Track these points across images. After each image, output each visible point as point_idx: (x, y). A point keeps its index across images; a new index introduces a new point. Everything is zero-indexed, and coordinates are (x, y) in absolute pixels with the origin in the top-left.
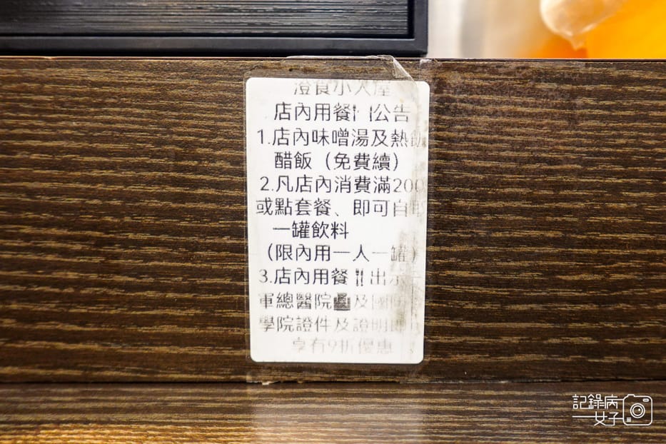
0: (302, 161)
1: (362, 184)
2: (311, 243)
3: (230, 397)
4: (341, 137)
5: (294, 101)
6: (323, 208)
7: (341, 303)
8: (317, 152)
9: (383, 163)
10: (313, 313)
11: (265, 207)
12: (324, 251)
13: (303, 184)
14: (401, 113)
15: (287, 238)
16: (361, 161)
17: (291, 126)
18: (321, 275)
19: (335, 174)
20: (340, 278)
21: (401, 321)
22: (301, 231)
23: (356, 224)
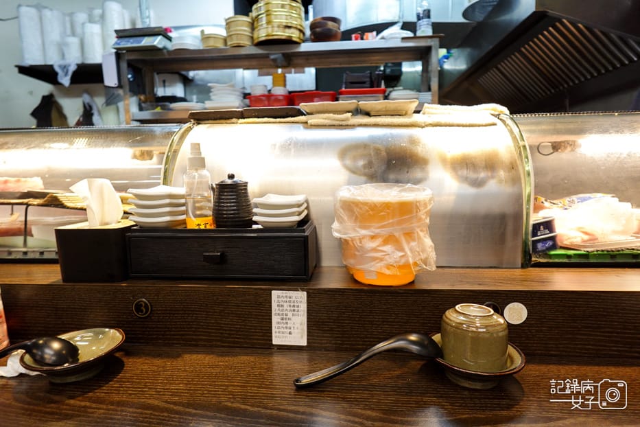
0: (282, 306)
1: (294, 310)
2: (284, 321)
3: (269, 351)
4: (290, 302)
5: (281, 295)
6: (286, 315)
7: (290, 333)
8: (285, 304)
9: (298, 306)
10: (285, 335)
11: (275, 314)
12: (287, 323)
13: (283, 310)
14: (301, 297)
15: (280, 320)
16: (294, 306)
17: (280, 299)
18: (286, 328)
19: (289, 308)
20: (290, 328)
21: (302, 337)
22: (282, 319)
23: (293, 318)
